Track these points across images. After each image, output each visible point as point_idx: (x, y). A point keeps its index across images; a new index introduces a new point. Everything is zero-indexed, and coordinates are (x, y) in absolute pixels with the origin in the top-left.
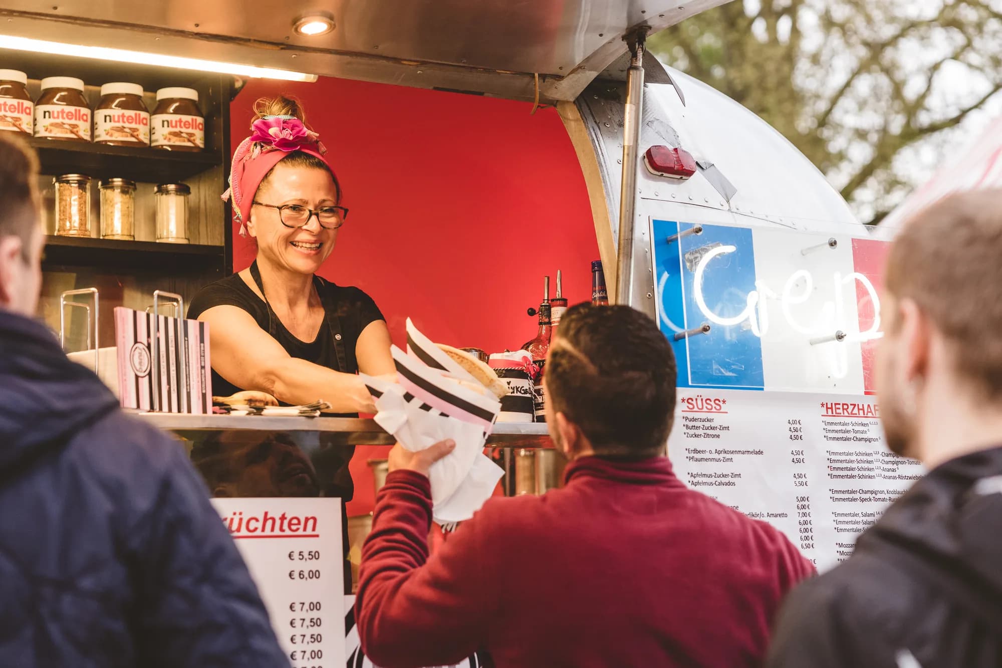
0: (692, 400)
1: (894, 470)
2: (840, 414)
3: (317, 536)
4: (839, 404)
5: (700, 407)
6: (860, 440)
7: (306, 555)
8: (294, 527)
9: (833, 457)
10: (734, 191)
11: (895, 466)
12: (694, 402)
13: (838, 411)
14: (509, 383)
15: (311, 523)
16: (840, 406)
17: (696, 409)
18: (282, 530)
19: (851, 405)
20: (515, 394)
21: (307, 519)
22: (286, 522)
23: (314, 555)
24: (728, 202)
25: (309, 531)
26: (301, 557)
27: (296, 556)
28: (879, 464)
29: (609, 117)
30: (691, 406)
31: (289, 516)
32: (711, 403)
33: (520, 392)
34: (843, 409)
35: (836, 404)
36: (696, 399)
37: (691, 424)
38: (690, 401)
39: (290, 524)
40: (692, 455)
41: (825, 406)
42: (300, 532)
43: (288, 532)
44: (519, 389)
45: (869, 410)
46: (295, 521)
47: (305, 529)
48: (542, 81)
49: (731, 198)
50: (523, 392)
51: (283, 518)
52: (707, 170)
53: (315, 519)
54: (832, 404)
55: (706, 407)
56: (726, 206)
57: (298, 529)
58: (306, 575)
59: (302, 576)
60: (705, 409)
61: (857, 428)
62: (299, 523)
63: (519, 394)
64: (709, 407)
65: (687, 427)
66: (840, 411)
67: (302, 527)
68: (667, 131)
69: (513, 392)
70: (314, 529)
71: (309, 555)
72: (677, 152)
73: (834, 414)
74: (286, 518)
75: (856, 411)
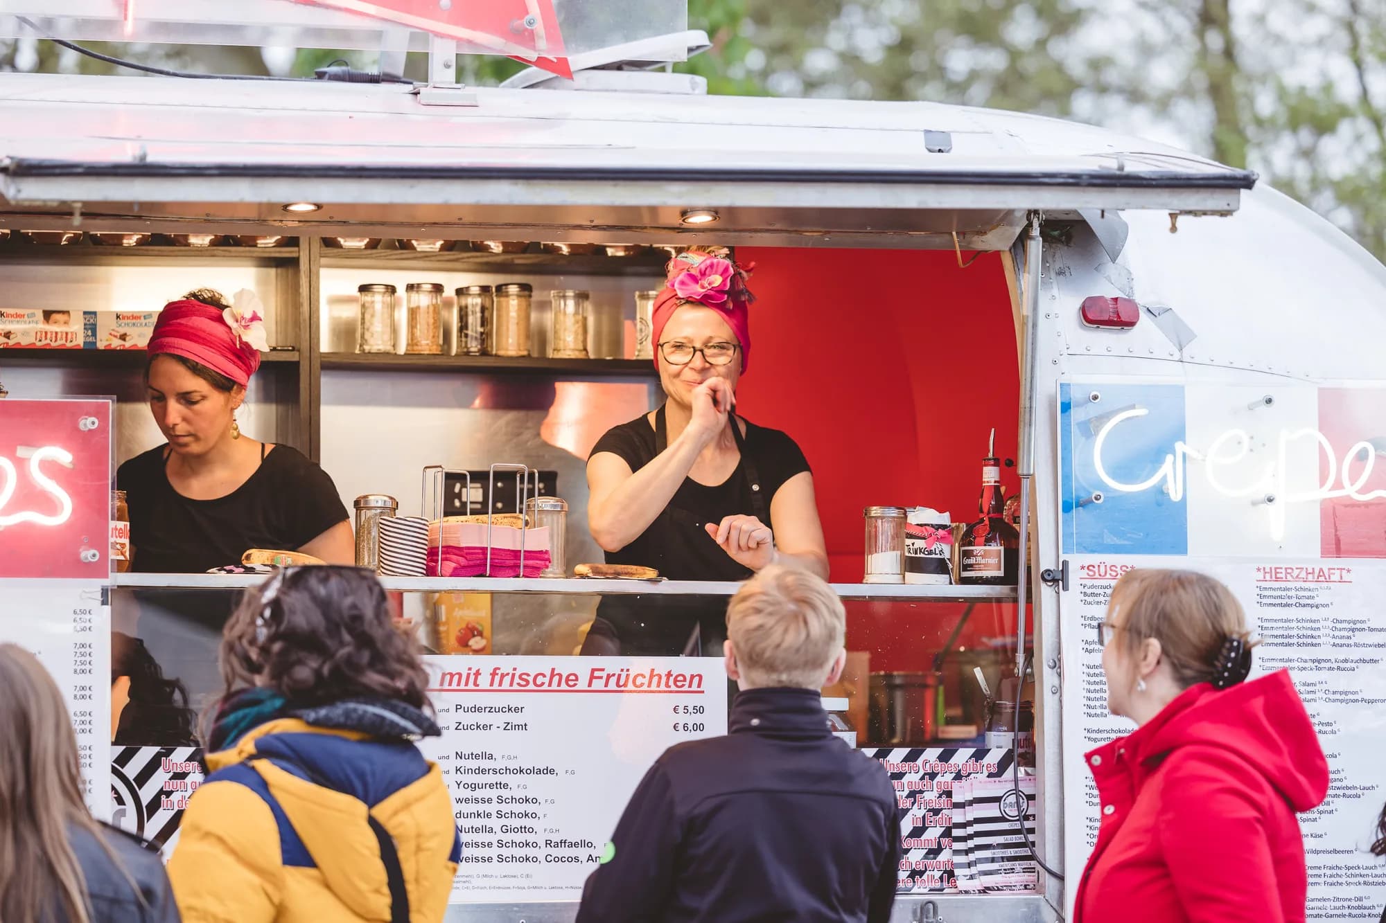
0: (1094, 567)
1: (1349, 637)
2: (1282, 578)
3: (703, 692)
4: (1281, 568)
5: (1103, 574)
6: (1304, 606)
7: (691, 709)
8: (679, 684)
9: (1265, 624)
10: (1192, 336)
11: (1351, 633)
12: (1096, 569)
13: (1278, 575)
14: (913, 544)
15: (696, 680)
16: (1283, 571)
17: (1097, 576)
18: (667, 685)
19: (1297, 568)
20: (918, 555)
21: (692, 677)
22: (672, 679)
23: (699, 710)
24: (1181, 350)
25: (694, 687)
26: (686, 711)
27: (681, 710)
28: (1327, 631)
29: (1048, 265)
30: (1091, 573)
31: (674, 674)
32: (1117, 570)
33: (924, 553)
34: (1287, 573)
35: (1276, 568)
36: (1099, 566)
37: (1089, 591)
38: (1091, 568)
39: (676, 681)
40: (1087, 622)
41: (1262, 571)
42: (686, 688)
43: (673, 688)
44: (923, 551)
45: (1321, 574)
46: (680, 678)
47: (690, 686)
48: (962, 237)
49: (1185, 346)
50: (926, 553)
51: (669, 675)
52: (1161, 317)
53: (700, 677)
54: (1271, 568)
55: (1110, 574)
56: (1177, 356)
57: (683, 685)
58: (690, 727)
59: (686, 729)
60: (1108, 576)
61: (1301, 593)
62: (685, 680)
63: (922, 555)
64: (1114, 574)
65: (1085, 594)
66: (1283, 575)
67: (687, 683)
68: (1119, 274)
69: (916, 553)
70: (699, 686)
71: (694, 709)
72: (1116, 302)
73: (1274, 579)
74: (672, 675)
75: (1303, 575)
